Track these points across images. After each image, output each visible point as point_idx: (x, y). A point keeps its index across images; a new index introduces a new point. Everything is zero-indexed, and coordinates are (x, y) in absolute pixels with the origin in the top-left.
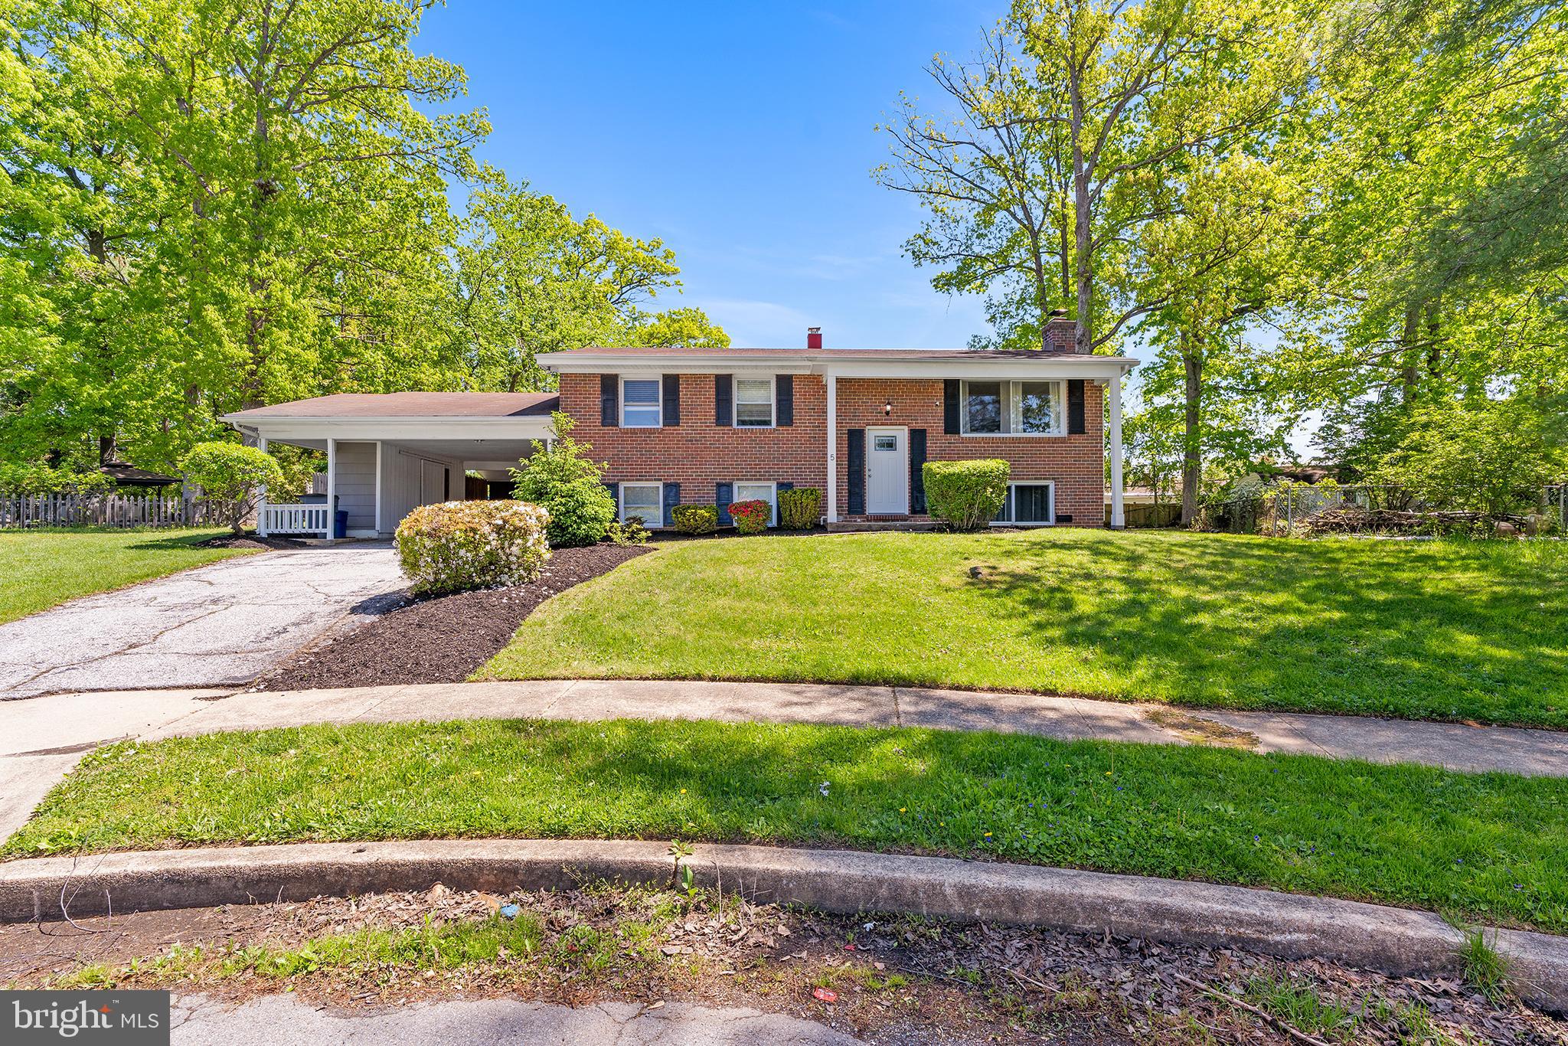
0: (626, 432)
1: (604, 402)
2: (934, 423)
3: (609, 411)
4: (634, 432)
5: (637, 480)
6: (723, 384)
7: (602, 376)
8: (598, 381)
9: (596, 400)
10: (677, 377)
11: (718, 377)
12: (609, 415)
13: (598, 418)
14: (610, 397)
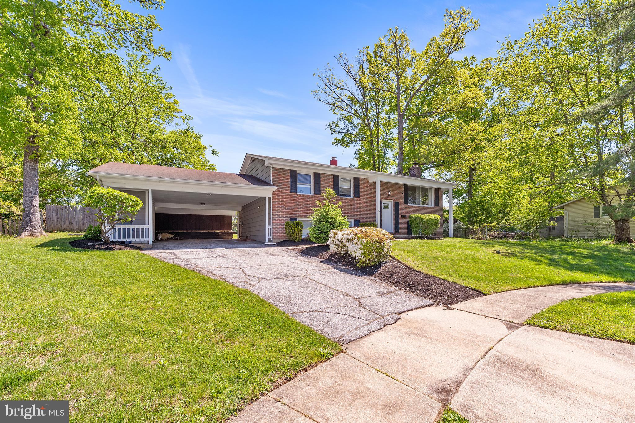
0: (300, 196)
1: (292, 182)
2: (401, 200)
3: (293, 186)
4: (303, 196)
5: (305, 217)
6: (336, 179)
7: (290, 170)
8: (288, 172)
9: (288, 181)
10: (319, 174)
11: (334, 176)
12: (293, 189)
13: (288, 189)
14: (294, 180)
